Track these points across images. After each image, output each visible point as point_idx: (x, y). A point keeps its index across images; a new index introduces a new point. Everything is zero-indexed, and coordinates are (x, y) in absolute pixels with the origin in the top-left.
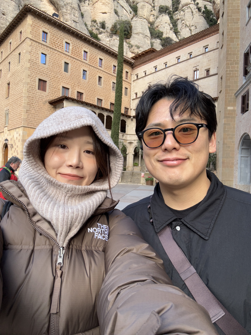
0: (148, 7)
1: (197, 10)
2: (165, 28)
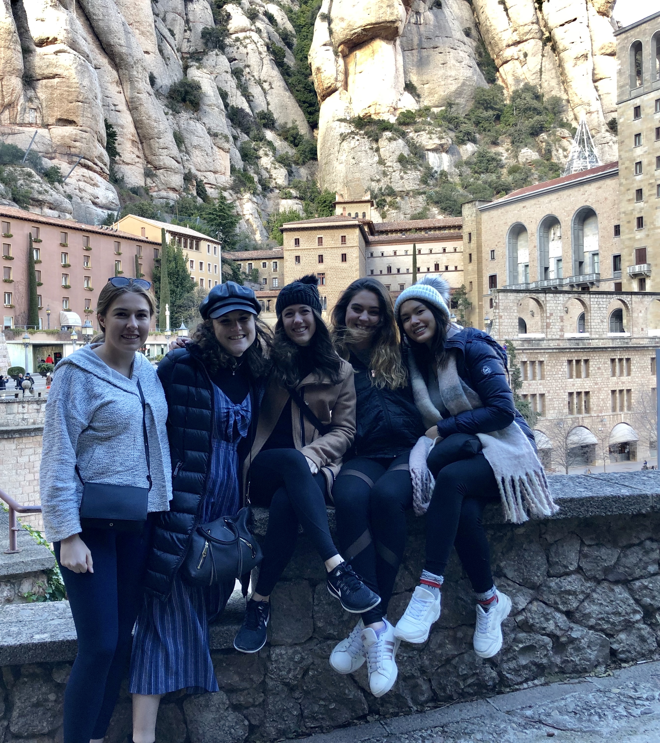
0: (180, 24)
1: (265, 49)
2: (229, 83)
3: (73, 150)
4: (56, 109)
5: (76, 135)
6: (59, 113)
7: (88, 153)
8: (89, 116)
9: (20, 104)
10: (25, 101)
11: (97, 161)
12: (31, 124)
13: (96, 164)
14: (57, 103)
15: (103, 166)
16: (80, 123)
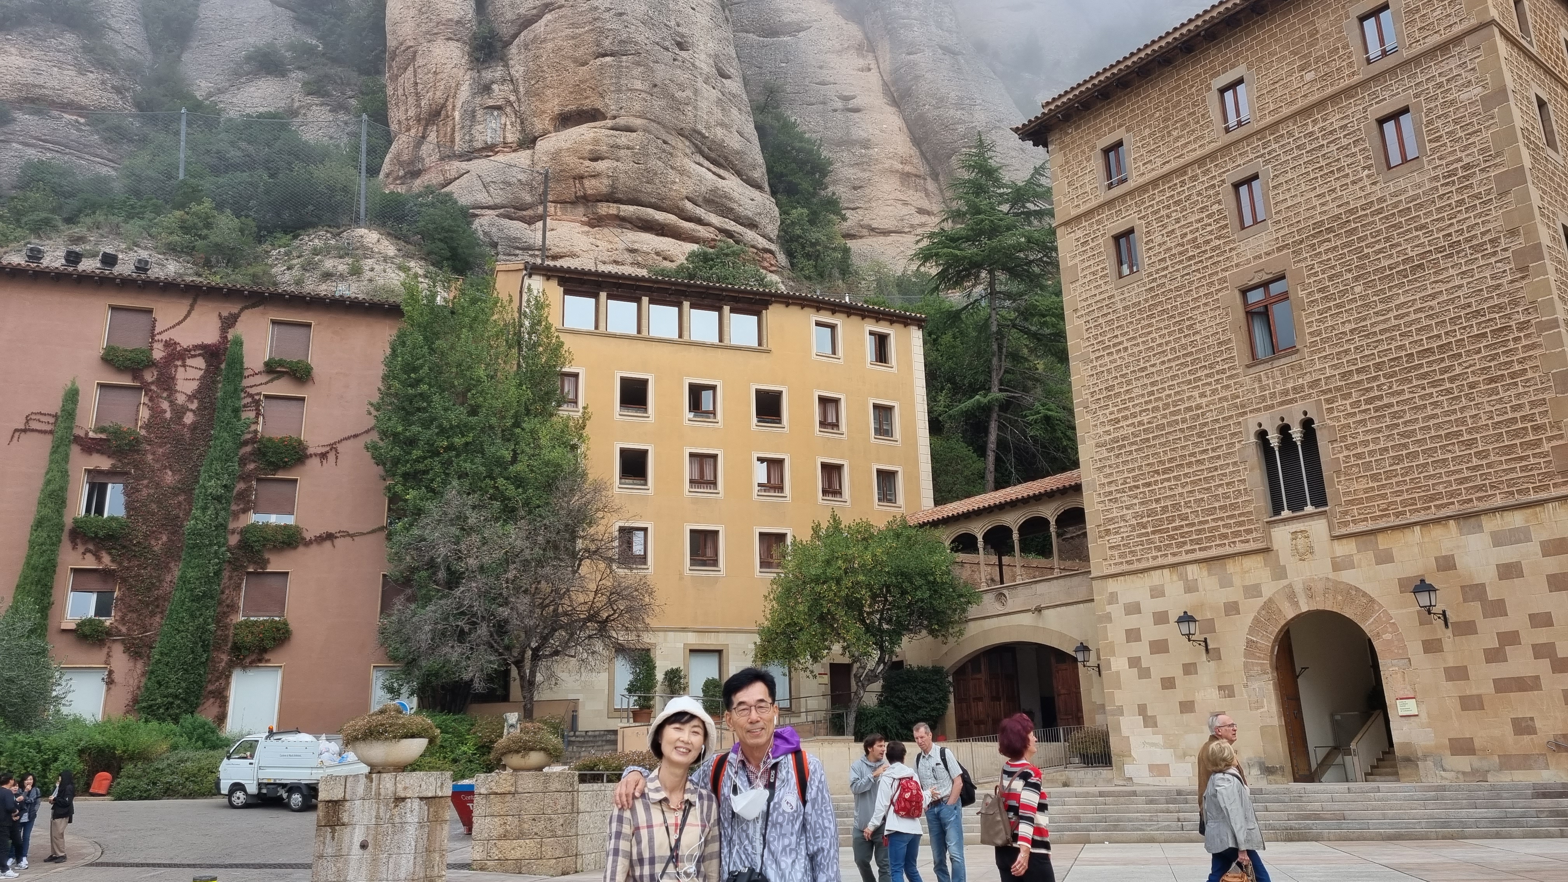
3: (591, 186)
4: (548, 92)
5: (596, 141)
6: (556, 101)
7: (649, 188)
8: (638, 85)
9: (459, 104)
10: (474, 95)
11: (700, 212)
12: (490, 149)
13: (699, 221)
14: (551, 76)
15: (731, 226)
16: (613, 109)
